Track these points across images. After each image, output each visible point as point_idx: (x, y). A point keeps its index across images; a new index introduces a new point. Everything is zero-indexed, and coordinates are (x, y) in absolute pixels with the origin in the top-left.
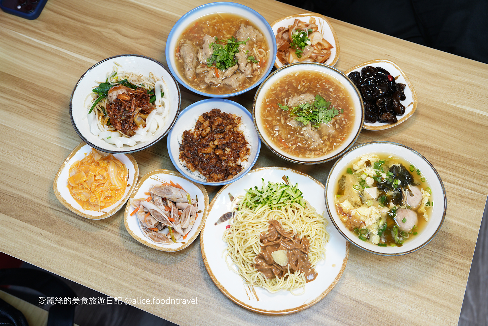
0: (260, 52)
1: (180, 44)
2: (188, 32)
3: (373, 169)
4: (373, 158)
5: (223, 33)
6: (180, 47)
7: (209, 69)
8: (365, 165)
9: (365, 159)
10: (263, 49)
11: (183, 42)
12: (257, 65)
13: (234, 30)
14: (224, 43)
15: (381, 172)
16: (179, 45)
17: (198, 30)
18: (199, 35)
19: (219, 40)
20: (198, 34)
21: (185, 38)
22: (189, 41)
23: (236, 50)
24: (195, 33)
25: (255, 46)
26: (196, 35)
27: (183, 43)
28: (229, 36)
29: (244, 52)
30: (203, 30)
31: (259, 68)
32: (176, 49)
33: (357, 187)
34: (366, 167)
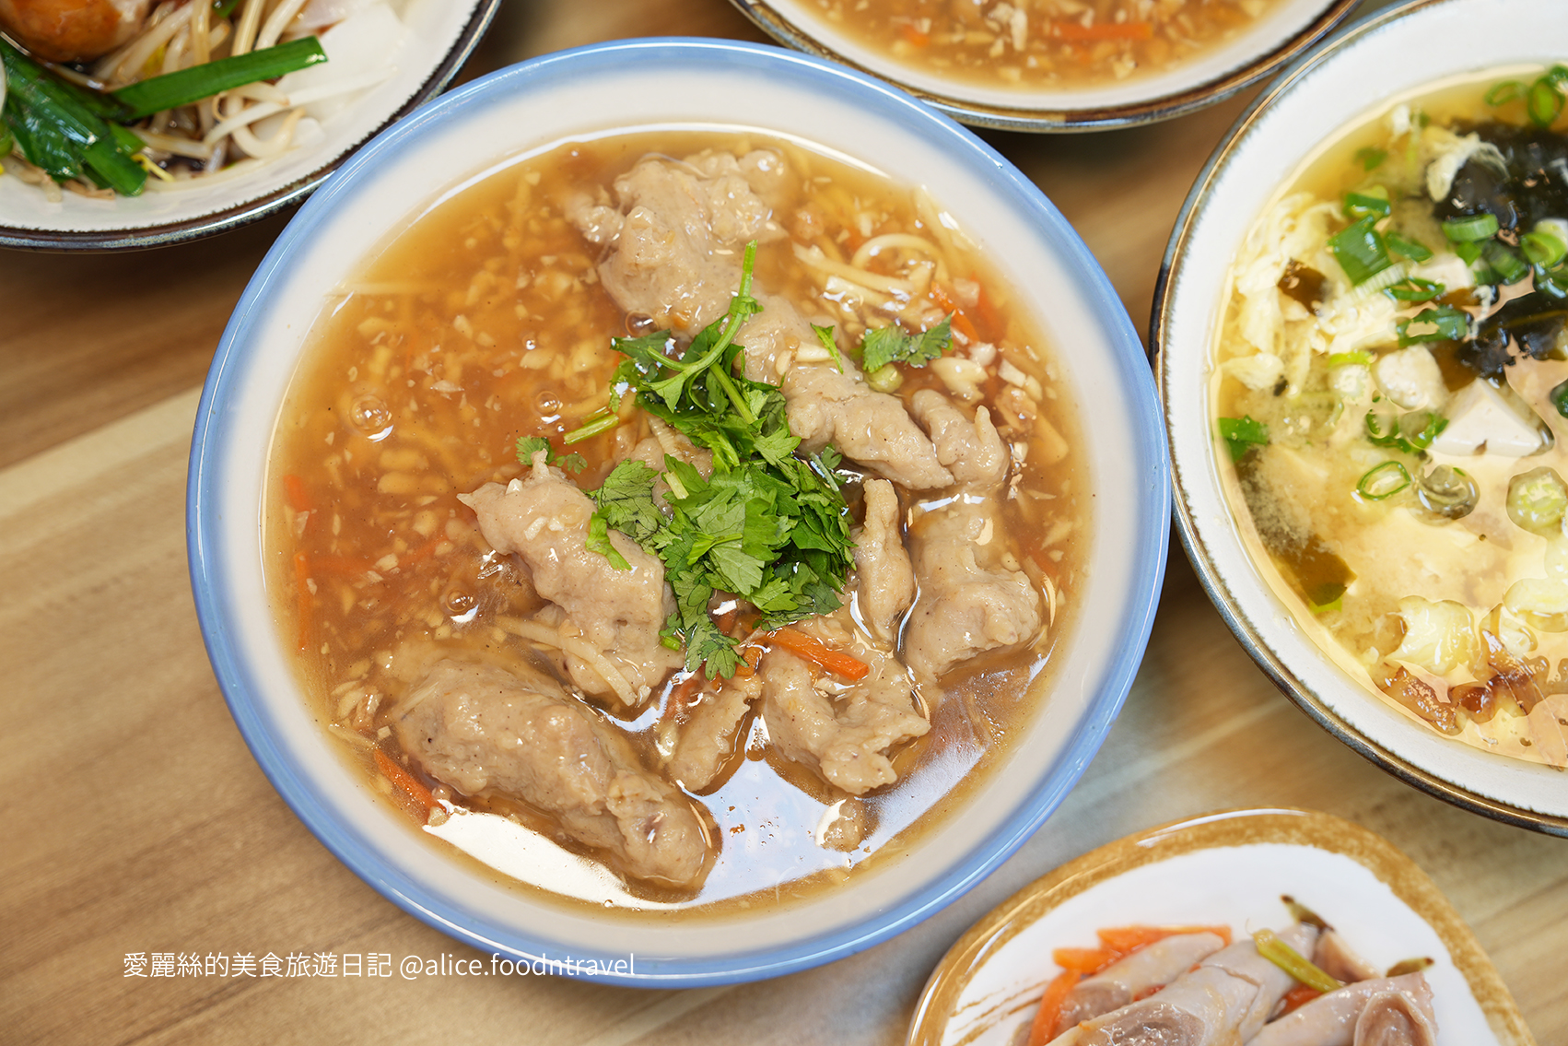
0: (882, 266)
1: (371, 734)
2: (317, 603)
3: (1361, 291)
4: (1292, 228)
5: (529, 370)
6: (392, 747)
7: (751, 687)
8: (1296, 310)
9: (1263, 279)
10: (876, 233)
11: (373, 701)
12: (968, 356)
13: (570, 291)
14: (621, 437)
15: (1416, 272)
16: (371, 744)
17: (355, 520)
18: (400, 545)
19: (570, 439)
20: (385, 544)
21: (345, 658)
22: (404, 648)
23: (758, 401)
24: (366, 557)
25: (812, 257)
26: (389, 562)
27: (386, 704)
28: (585, 357)
29: (814, 363)
30: (388, 485)
31: (997, 361)
32: (385, 786)
33: (1387, 480)
34: (1312, 311)
